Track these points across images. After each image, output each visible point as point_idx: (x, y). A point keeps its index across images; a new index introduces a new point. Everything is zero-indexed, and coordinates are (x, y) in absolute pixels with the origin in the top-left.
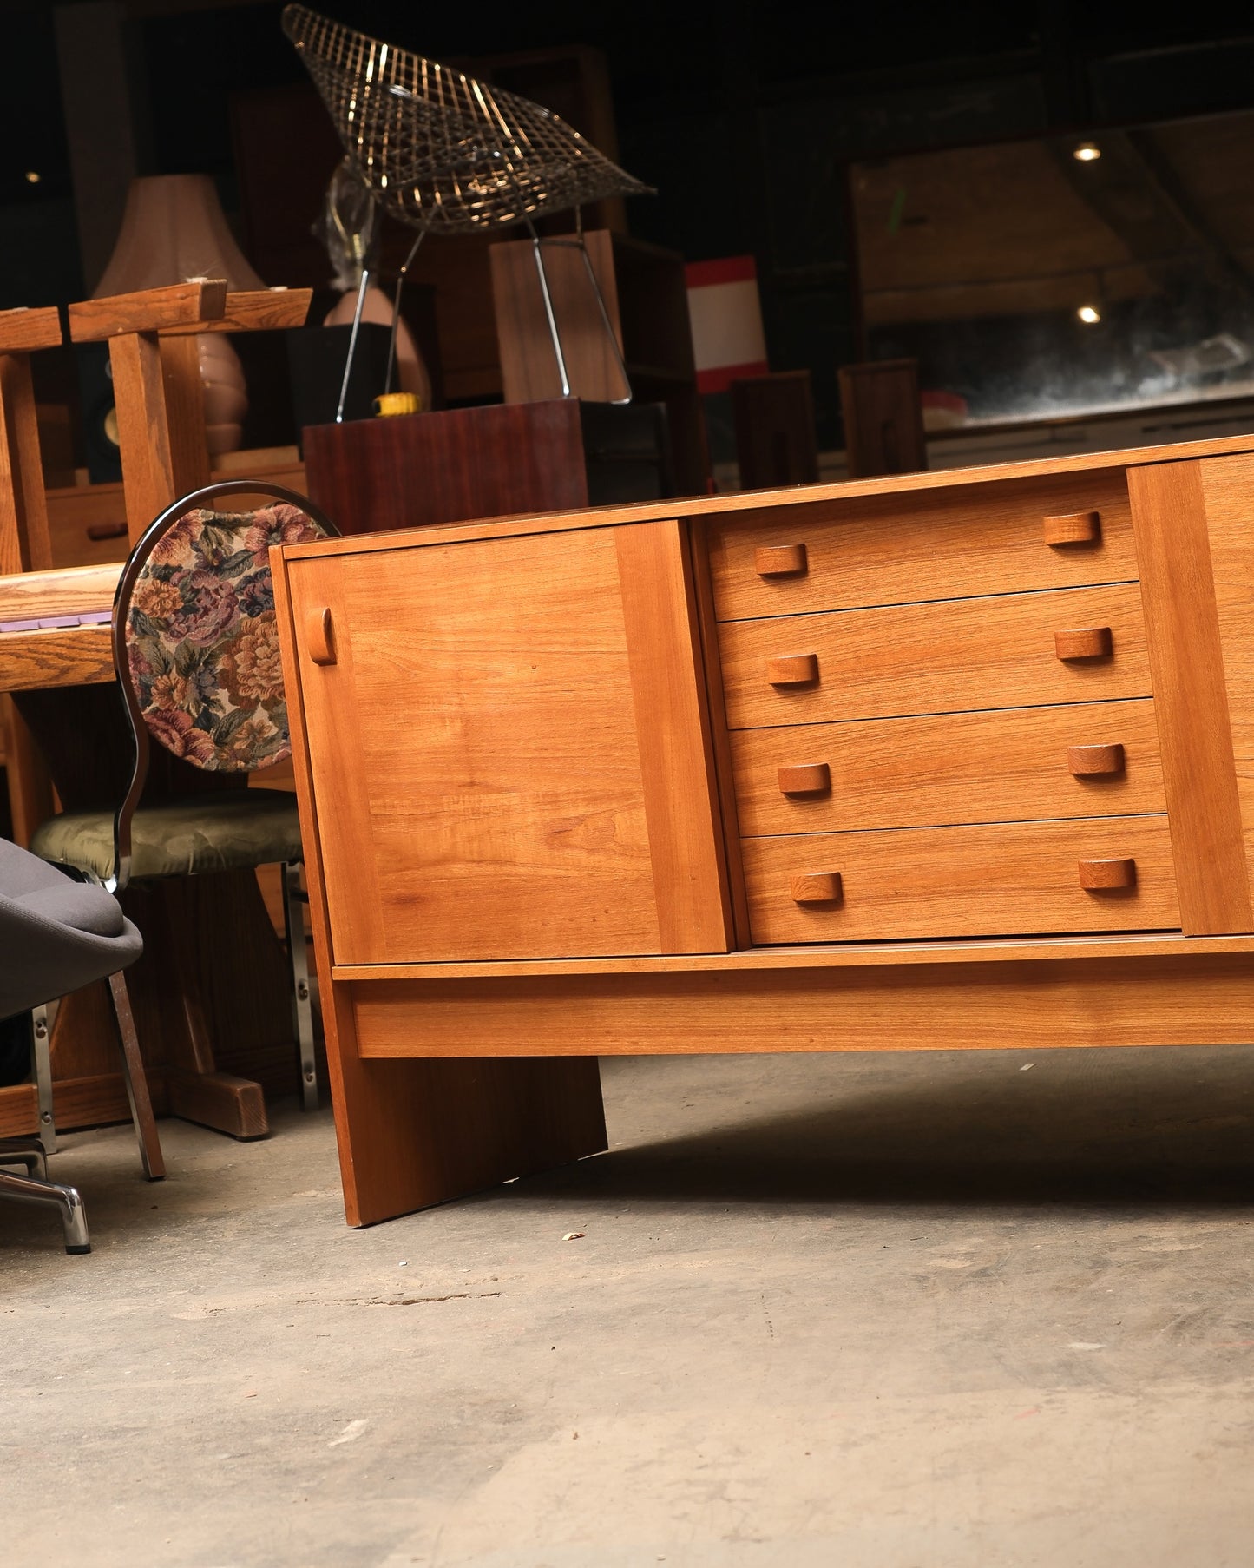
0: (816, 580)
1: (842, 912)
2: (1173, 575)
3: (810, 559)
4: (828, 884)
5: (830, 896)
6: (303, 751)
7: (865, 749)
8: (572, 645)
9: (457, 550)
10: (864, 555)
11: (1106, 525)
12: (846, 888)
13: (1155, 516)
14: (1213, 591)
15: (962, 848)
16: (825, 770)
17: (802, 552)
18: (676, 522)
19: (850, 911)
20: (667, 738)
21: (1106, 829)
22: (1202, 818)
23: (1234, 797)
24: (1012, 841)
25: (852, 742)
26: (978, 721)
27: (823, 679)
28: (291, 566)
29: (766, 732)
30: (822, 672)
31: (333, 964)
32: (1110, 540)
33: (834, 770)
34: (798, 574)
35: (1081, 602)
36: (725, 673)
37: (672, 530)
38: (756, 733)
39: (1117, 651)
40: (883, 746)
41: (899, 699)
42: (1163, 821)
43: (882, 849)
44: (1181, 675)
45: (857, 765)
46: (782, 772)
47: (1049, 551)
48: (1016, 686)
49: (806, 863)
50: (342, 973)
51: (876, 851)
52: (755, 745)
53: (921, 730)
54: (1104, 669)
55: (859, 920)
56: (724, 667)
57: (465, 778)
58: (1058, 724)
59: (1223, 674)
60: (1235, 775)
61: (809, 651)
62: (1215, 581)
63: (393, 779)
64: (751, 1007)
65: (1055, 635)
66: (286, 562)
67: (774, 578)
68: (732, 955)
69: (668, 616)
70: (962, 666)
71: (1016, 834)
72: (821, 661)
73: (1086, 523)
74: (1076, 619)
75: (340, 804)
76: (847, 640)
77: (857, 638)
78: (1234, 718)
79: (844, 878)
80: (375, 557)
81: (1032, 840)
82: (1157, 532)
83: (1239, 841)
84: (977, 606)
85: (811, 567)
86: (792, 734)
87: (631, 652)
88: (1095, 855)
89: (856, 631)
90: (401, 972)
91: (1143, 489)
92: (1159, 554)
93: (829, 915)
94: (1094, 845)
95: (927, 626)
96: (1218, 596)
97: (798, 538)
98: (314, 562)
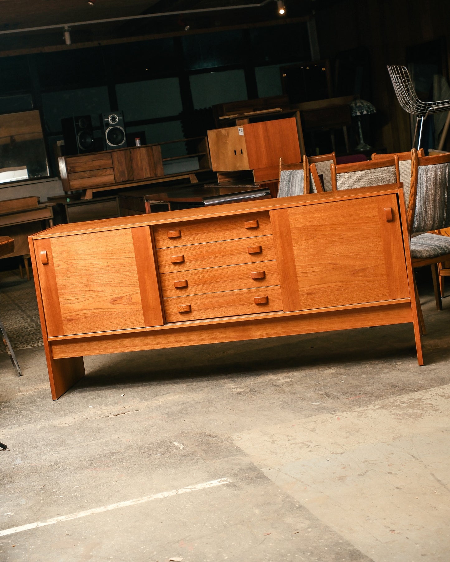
0: (184, 239)
1: (191, 314)
2: (281, 234)
3: (182, 233)
4: (188, 308)
5: (189, 310)
6: (39, 286)
7: (197, 276)
8: (119, 256)
9: (85, 235)
10: (197, 232)
11: (260, 222)
12: (192, 308)
13: (277, 221)
14: (291, 237)
15: (223, 297)
16: (187, 281)
17: (180, 232)
18: (149, 226)
19: (193, 313)
20: (146, 277)
21: (261, 290)
22: (289, 286)
23: (297, 281)
24: (237, 294)
25: (194, 275)
26: (227, 268)
27: (185, 261)
28: (34, 241)
29: (170, 273)
30: (185, 259)
31: (48, 337)
32: (261, 226)
33: (188, 281)
34: (179, 237)
35: (255, 240)
36: (158, 261)
37: (148, 229)
38: (167, 274)
39: (263, 251)
40: (202, 275)
41: (206, 264)
42: (279, 287)
43: (202, 299)
44: (283, 256)
45: (195, 280)
46: (175, 283)
47: (246, 229)
48: (238, 259)
49: (181, 303)
50: (51, 339)
51: (200, 299)
52: (167, 277)
53: (212, 271)
54: (260, 255)
55: (195, 315)
56: (158, 259)
57: (88, 289)
58: (248, 268)
59: (294, 255)
60: (297, 276)
61: (182, 254)
62: (292, 234)
63: (66, 291)
64: (167, 337)
65: (248, 248)
66: (33, 240)
67: (172, 239)
68: (165, 326)
69: (147, 249)
70: (223, 256)
71: (237, 293)
72: (185, 257)
73: (256, 223)
74: (252, 244)
75: (50, 298)
76: (192, 252)
77: (195, 251)
78: (296, 264)
79: (191, 306)
80: (60, 238)
81: (242, 294)
82: (277, 224)
83: (298, 290)
84: (227, 242)
85: (182, 235)
86: (177, 274)
87: (136, 257)
88: (258, 296)
89: (195, 249)
90: (69, 337)
91: (273, 215)
92: (277, 229)
93: (188, 314)
94: (257, 294)
95: (214, 247)
96: (292, 237)
97: (179, 229)
98: (42, 240)
